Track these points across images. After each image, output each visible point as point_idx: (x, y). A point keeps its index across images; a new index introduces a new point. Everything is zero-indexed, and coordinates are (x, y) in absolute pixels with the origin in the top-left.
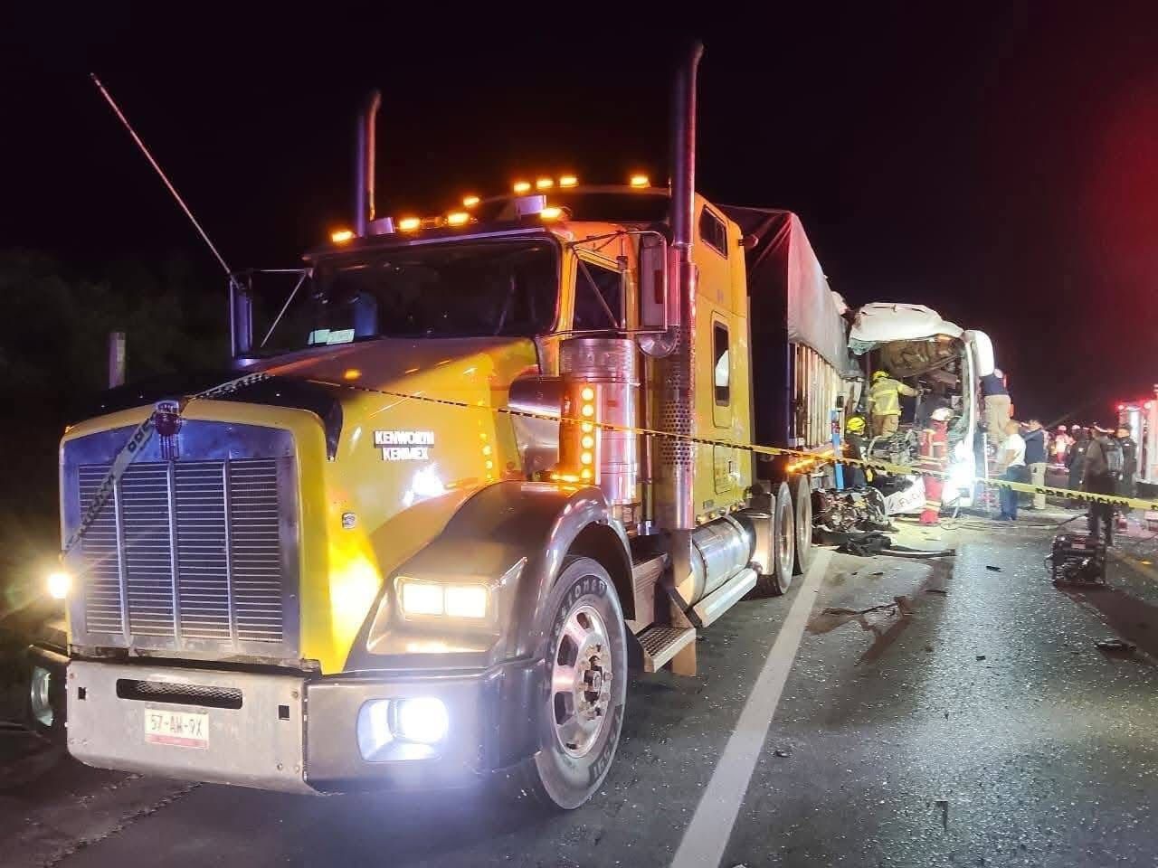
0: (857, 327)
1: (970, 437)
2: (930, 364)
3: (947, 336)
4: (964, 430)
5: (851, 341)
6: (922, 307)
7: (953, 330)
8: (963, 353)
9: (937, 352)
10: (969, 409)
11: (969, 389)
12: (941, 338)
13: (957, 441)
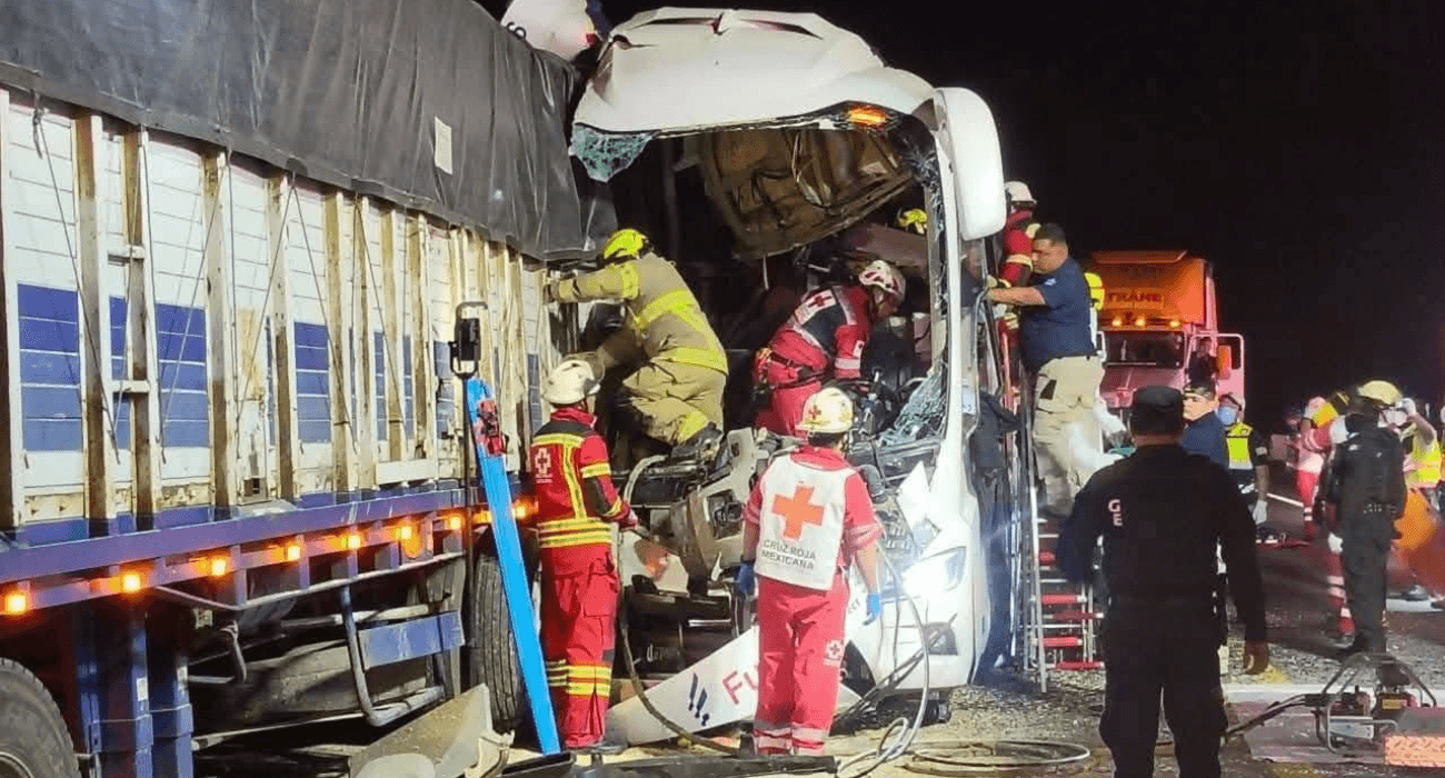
0: (596, 89)
1: (951, 449)
2: (832, 211)
3: (877, 109)
4: (933, 424)
5: (579, 136)
6: (810, 20)
7: (902, 92)
8: (926, 165)
9: (854, 169)
10: (946, 355)
11: (944, 285)
12: (857, 116)
13: (910, 463)
